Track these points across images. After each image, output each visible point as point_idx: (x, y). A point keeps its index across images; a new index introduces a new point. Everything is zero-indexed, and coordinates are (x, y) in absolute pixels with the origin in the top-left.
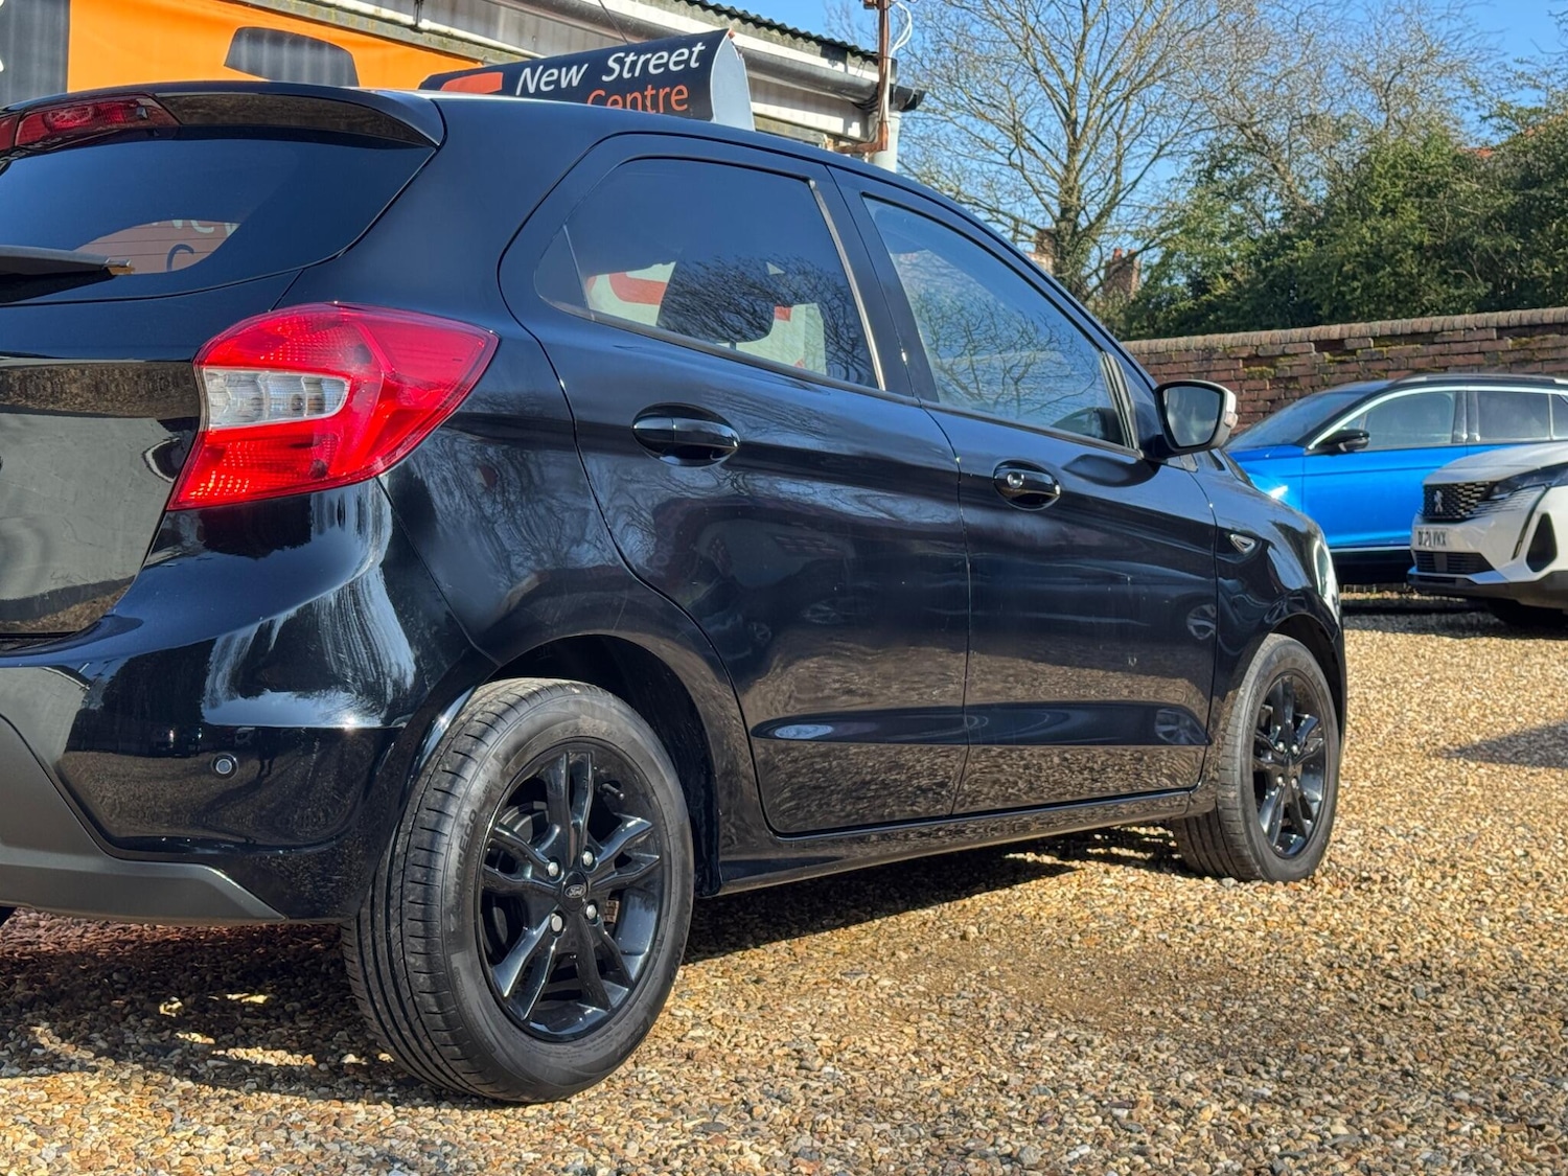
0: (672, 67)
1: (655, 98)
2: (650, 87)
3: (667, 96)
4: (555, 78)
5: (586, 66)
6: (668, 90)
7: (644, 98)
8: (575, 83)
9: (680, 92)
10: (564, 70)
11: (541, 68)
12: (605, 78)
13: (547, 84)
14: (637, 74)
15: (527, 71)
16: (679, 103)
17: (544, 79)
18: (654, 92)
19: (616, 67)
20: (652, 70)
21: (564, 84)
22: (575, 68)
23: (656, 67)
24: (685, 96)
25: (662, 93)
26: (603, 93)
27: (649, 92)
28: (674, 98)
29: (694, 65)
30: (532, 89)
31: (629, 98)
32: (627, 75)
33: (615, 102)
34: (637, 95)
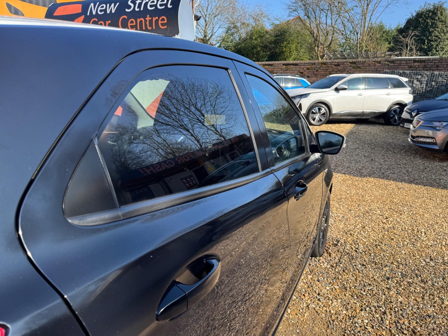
0: (159, 7)
1: (151, 21)
2: (148, 16)
3: (157, 21)
4: (104, 8)
5: (118, 4)
6: (157, 18)
7: (146, 21)
8: (113, 11)
9: (163, 20)
10: (108, 5)
11: (98, 3)
12: (127, 10)
13: (101, 11)
14: (142, 9)
15: (92, 4)
16: (163, 25)
17: (99, 9)
18: (150, 18)
19: (132, 5)
20: (149, 8)
21: (108, 12)
22: (113, 4)
23: (151, 6)
24: (166, 22)
25: (154, 19)
26: (126, 17)
27: (148, 18)
28: (160, 22)
29: (169, 6)
30: (94, 13)
31: (138, 20)
32: (137, 9)
33: (132, 22)
34: (142, 19)
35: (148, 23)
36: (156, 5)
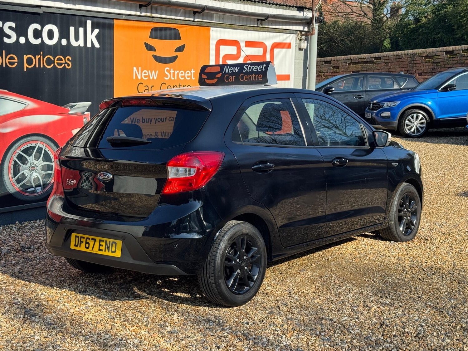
0: (259, 70)
1: (255, 77)
3: (258, 77)
4: (232, 70)
5: (239, 67)
6: (258, 75)
7: (252, 76)
8: (237, 71)
9: (260, 76)
10: (234, 68)
11: (229, 67)
12: (243, 71)
13: (230, 71)
14: (251, 71)
15: (226, 67)
16: (260, 78)
17: (230, 70)
19: (246, 68)
21: (234, 72)
22: (236, 68)
23: (255, 69)
24: (262, 77)
25: (256, 76)
26: (243, 74)
27: (254, 75)
28: (259, 77)
29: (263, 70)
30: (227, 72)
31: (249, 76)
32: (248, 71)
33: (246, 77)
34: (251, 76)
35: (253, 78)
36: (257, 69)
